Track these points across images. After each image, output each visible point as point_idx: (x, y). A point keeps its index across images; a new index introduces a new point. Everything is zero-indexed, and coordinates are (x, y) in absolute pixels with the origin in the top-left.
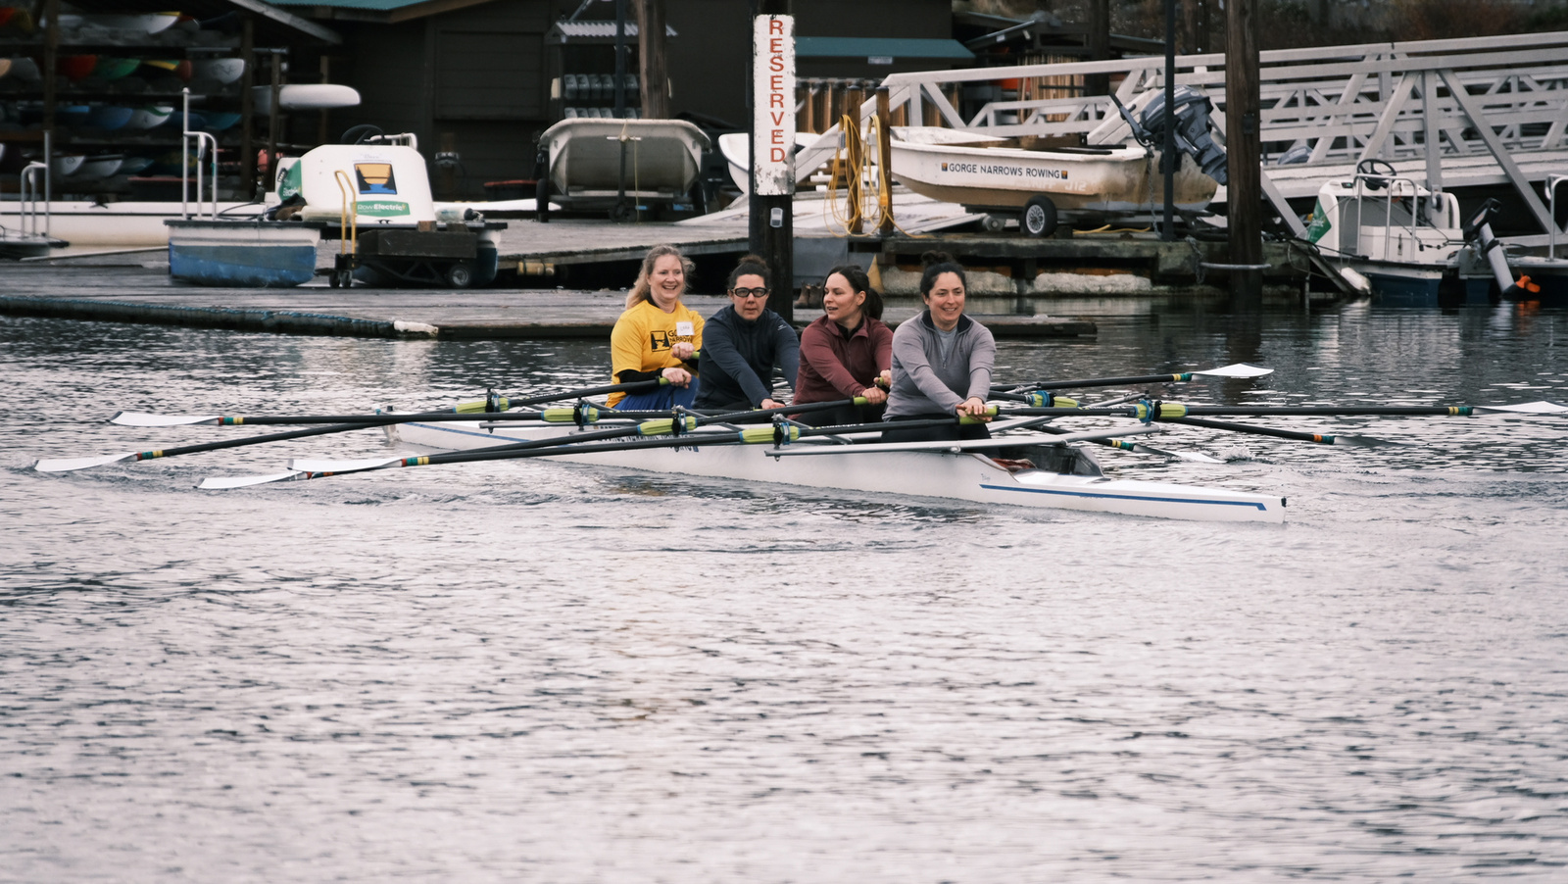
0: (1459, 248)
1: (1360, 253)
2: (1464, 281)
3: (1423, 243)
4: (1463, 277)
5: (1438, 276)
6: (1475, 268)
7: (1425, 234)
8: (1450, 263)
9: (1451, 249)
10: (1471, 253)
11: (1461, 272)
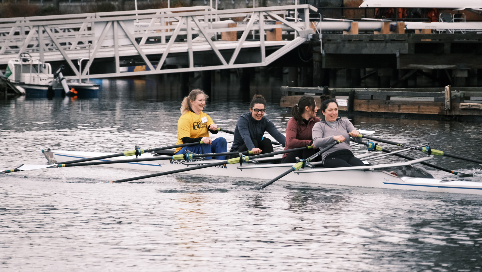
0: (52, 80)
1: (22, 81)
2: (54, 90)
3: (42, 78)
4: (54, 89)
5: (47, 88)
6: (57, 86)
7: (42, 76)
8: (50, 84)
9: (50, 80)
10: (56, 82)
11: (53, 87)
